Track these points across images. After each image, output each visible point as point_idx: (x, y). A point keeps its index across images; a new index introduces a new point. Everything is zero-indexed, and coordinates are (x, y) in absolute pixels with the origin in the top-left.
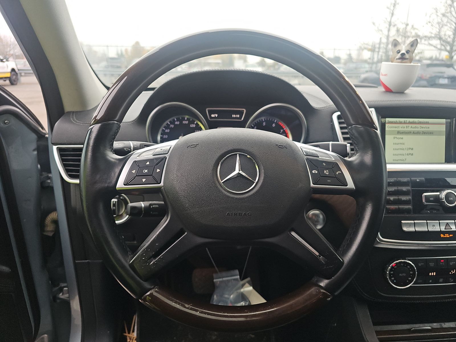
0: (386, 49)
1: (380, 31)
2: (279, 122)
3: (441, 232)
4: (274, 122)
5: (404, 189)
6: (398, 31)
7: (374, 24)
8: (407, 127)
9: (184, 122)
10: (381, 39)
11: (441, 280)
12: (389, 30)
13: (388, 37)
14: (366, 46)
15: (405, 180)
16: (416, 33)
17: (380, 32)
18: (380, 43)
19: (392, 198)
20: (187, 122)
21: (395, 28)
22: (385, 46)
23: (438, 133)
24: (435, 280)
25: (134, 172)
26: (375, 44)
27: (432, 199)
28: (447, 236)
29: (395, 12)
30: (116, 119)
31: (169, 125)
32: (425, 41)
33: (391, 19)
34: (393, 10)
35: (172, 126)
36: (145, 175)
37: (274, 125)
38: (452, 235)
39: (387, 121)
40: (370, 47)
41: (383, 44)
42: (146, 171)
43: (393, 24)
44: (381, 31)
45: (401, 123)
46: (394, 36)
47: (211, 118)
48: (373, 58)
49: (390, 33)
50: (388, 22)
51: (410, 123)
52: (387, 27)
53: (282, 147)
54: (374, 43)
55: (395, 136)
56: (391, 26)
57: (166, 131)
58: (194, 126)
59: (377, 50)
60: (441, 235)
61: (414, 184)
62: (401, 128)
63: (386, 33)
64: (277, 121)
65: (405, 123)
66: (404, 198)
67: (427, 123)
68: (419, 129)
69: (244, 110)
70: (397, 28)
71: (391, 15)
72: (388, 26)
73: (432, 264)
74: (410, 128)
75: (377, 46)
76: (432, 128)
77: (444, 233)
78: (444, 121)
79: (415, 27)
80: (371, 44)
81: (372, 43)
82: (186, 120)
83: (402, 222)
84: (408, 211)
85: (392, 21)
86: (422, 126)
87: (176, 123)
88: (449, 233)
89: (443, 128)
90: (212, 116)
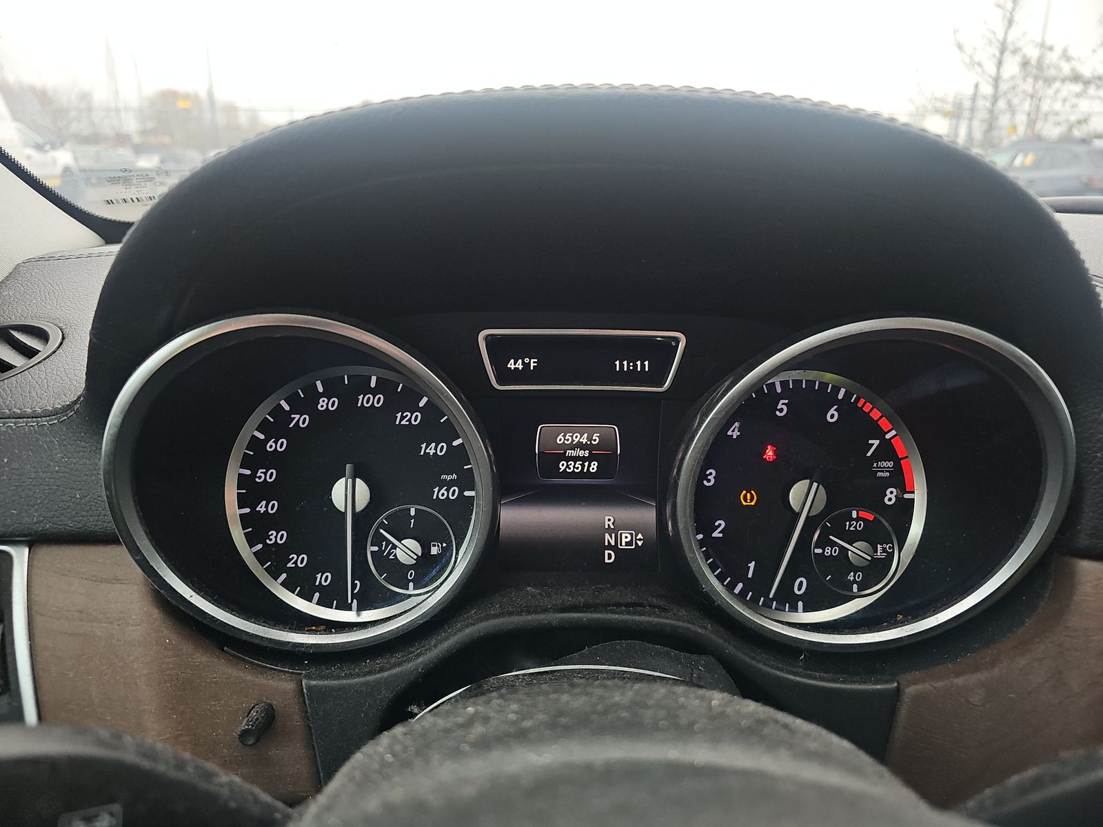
0: (991, 111)
1: (976, 65)
2: (862, 401)
4: (831, 400)
6: (1025, 64)
7: (960, 47)
9: (364, 401)
10: (977, 86)
12: (1000, 63)
13: (997, 80)
14: (938, 105)
16: (1073, 70)
17: (979, 69)
18: (974, 98)
20: (378, 401)
21: (1018, 59)
22: (988, 104)
26: (961, 99)
29: (1017, 17)
31: (287, 417)
32: (1097, 89)
33: (1006, 34)
34: (1014, 9)
35: (302, 420)
37: (832, 415)
40: (949, 108)
41: (985, 98)
43: (1010, 47)
44: (980, 65)
46: (1013, 78)
47: (505, 376)
48: (956, 135)
49: (1002, 70)
50: (998, 41)
52: (994, 55)
54: (960, 97)
56: (1007, 54)
57: (271, 446)
58: (416, 418)
59: (967, 114)
63: (991, 69)
64: (848, 395)
69: (677, 340)
70: (1024, 56)
71: (1006, 23)
72: (998, 54)
75: (967, 104)
79: (1071, 52)
80: (950, 99)
81: (955, 97)
82: (374, 392)
85: (1010, 39)
87: (323, 404)
90: (511, 365)
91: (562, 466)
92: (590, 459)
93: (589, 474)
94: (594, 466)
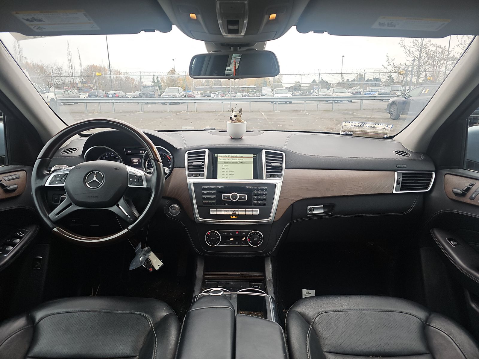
3: (230, 215)
5: (212, 192)
8: (230, 159)
9: (111, 156)
11: (237, 243)
15: (213, 187)
19: (206, 197)
20: (113, 156)
23: (249, 162)
24: (233, 243)
25: (53, 179)
27: (226, 197)
28: (234, 217)
30: (49, 157)
35: (104, 158)
36: (57, 181)
38: (237, 217)
39: (218, 156)
42: (58, 179)
45: (226, 157)
51: (232, 157)
53: (117, 169)
55: (223, 164)
58: (117, 158)
60: (231, 217)
61: (218, 190)
62: (226, 159)
65: (229, 157)
66: (212, 197)
67: (242, 157)
68: (237, 160)
73: (231, 234)
74: (232, 159)
76: (245, 159)
77: (232, 215)
78: (252, 155)
83: (210, 209)
84: (213, 204)
86: (239, 158)
88: (236, 215)
89: (252, 159)
90: (128, 152)
91: (134, 163)
92: (137, 162)
93: (137, 164)
94: (138, 163)
